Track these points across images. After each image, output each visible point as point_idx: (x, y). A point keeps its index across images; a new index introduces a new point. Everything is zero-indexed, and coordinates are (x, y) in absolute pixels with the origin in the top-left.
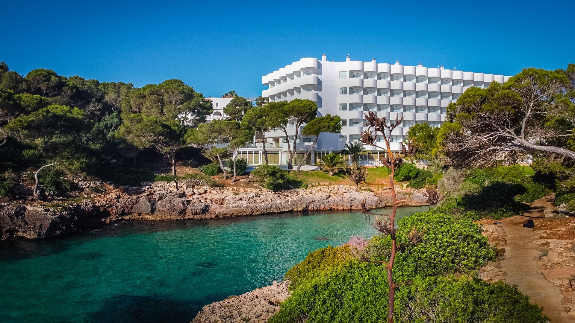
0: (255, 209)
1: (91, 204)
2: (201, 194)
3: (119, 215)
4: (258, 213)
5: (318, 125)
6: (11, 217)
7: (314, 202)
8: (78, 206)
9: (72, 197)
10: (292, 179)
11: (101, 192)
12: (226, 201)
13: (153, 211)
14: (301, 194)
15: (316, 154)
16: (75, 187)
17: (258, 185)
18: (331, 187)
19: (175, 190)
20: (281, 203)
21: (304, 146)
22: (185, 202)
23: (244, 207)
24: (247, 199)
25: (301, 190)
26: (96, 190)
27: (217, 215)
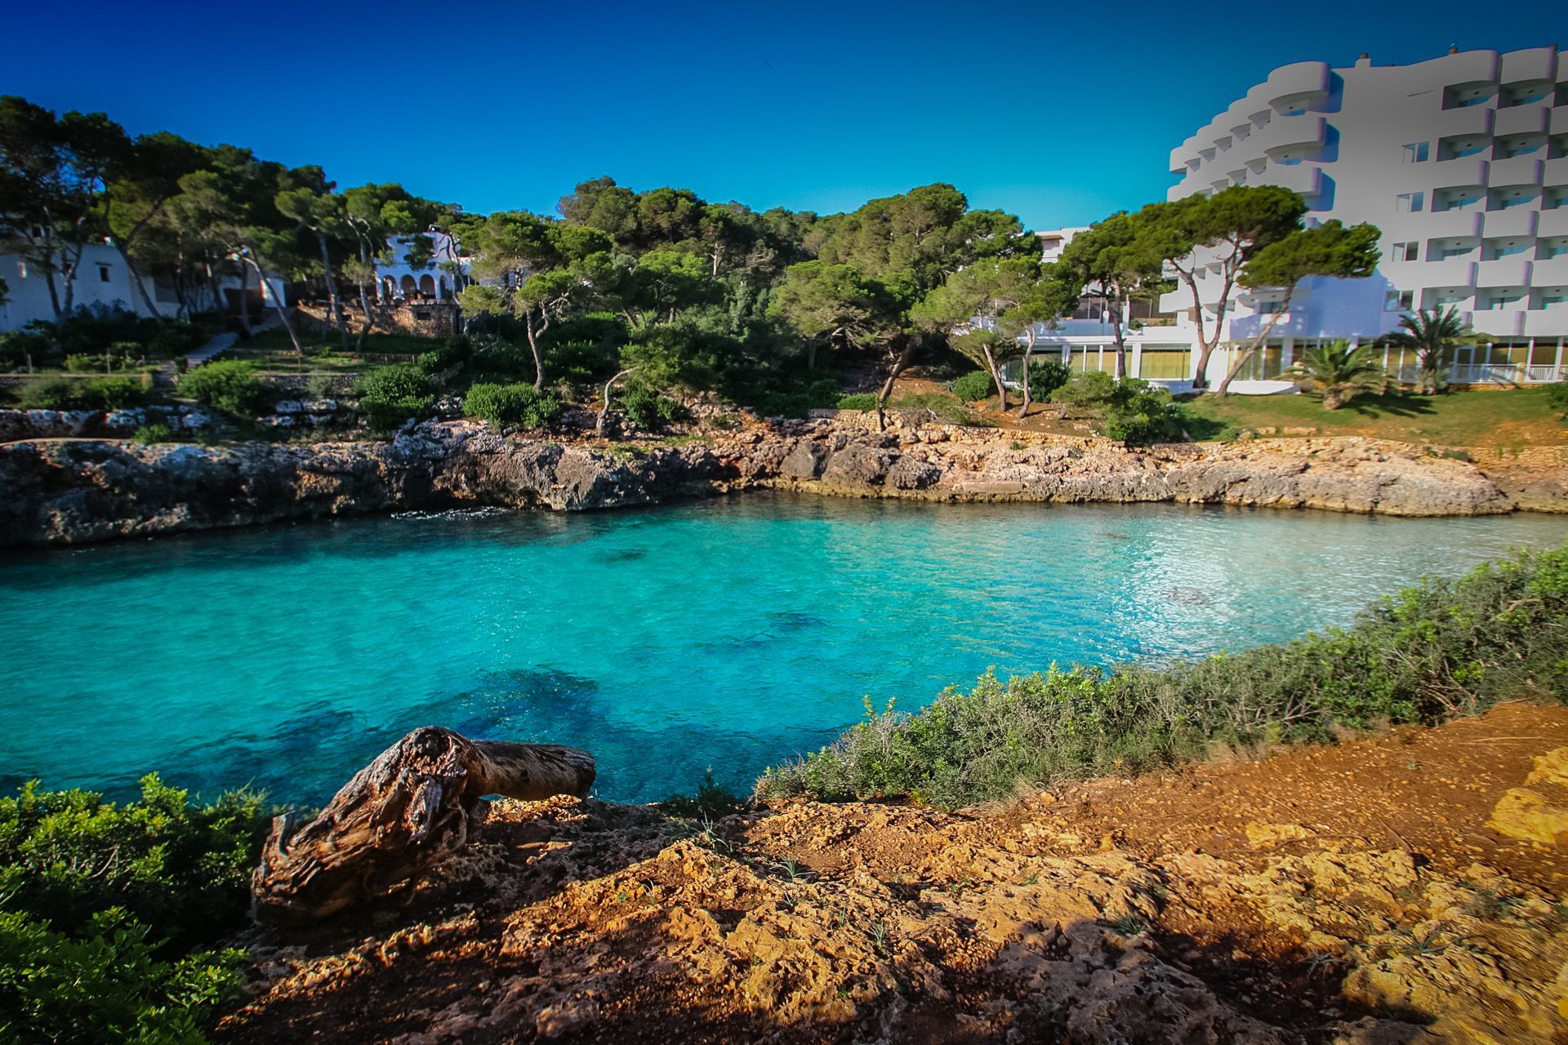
0: (1057, 488)
1: (701, 451)
2: (936, 442)
3: (753, 476)
4: (1063, 499)
5: (1291, 255)
6: (529, 467)
7: (1245, 480)
8: (676, 452)
9: (672, 434)
10: (1196, 416)
11: (730, 428)
12: (987, 463)
13: (818, 473)
14: (1210, 458)
15: (1297, 347)
16: (683, 416)
17: (1087, 427)
18: (1318, 443)
19: (878, 430)
20: (1139, 477)
21: (1257, 326)
22: (886, 459)
23: (1030, 481)
24: (1042, 460)
25: (1212, 449)
26: (722, 424)
27: (954, 496)
